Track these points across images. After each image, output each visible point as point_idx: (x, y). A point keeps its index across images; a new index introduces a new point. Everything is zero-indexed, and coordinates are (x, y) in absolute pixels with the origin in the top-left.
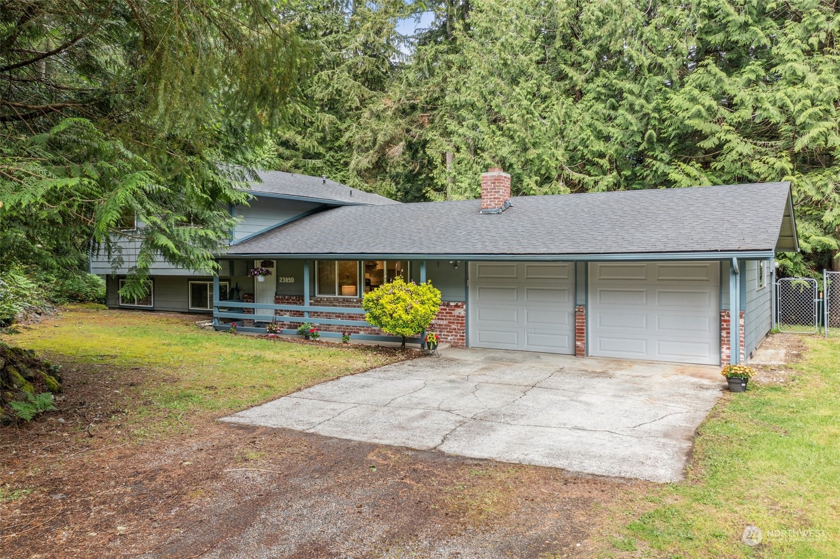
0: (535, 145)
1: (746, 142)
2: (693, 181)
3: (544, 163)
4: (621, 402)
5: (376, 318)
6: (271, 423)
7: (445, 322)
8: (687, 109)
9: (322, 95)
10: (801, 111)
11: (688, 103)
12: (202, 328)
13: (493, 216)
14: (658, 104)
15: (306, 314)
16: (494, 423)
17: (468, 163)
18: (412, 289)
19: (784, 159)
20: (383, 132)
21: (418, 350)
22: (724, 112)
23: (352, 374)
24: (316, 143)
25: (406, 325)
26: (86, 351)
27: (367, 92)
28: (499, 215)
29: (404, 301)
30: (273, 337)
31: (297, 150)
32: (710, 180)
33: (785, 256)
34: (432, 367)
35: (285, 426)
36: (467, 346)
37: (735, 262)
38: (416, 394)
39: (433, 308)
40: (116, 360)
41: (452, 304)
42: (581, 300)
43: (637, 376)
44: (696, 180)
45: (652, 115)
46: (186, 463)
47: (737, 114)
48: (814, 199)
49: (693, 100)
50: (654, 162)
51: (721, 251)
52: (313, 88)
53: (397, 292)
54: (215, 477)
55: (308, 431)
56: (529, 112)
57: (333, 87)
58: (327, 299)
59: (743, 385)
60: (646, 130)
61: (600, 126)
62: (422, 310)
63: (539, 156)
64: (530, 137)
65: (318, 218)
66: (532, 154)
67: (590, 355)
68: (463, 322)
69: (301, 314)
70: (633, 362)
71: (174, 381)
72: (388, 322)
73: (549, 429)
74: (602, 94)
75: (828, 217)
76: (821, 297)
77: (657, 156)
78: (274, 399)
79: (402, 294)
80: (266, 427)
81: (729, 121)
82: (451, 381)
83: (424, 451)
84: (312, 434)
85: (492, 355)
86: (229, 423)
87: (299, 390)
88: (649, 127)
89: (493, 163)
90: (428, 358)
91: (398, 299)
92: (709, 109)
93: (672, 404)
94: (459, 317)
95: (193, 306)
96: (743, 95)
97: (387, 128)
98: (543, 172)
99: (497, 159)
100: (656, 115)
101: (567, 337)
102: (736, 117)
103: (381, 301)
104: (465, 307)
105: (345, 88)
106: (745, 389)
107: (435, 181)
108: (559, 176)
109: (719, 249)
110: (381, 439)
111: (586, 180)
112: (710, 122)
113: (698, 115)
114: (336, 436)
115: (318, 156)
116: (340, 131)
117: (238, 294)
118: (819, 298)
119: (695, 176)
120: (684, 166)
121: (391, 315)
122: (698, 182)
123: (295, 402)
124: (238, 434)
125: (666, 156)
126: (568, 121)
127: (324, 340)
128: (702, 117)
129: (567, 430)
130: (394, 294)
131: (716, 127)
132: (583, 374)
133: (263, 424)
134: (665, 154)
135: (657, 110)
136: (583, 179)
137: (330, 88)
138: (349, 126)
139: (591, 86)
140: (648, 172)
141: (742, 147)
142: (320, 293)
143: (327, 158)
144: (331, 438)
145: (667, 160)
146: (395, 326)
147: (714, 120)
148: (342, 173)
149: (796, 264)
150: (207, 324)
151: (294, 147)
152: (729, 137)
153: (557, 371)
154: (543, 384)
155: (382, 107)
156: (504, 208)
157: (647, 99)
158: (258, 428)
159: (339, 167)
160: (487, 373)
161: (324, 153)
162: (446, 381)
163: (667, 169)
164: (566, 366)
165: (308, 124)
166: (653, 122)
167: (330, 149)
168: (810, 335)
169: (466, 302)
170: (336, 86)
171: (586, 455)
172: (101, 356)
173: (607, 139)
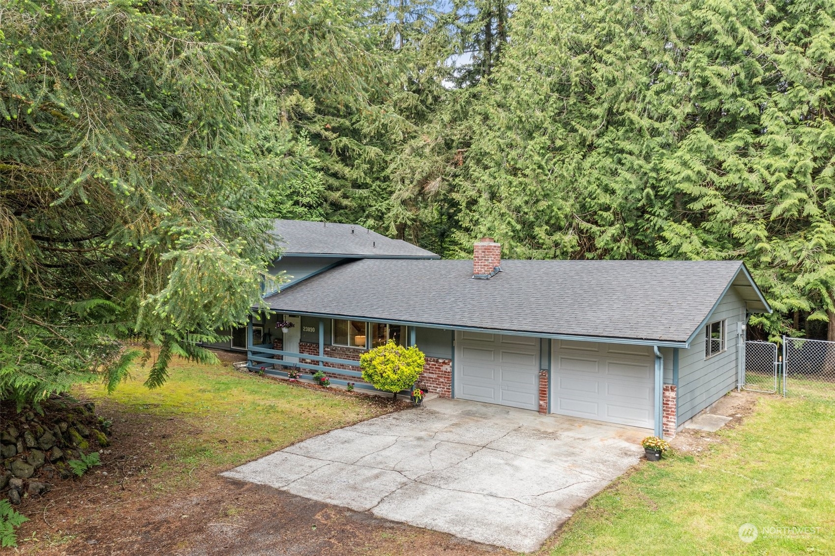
0: (546, 196)
1: (731, 206)
2: (684, 240)
3: (553, 214)
4: (545, 468)
5: (370, 376)
6: (258, 480)
7: (435, 376)
8: (679, 173)
9: (369, 129)
10: (778, 181)
11: (680, 167)
12: (238, 369)
13: (483, 281)
14: (655, 164)
15: (320, 363)
16: (428, 486)
17: (487, 210)
18: (400, 352)
19: (759, 227)
20: (420, 170)
21: (408, 401)
22: (713, 176)
23: (342, 428)
24: (363, 174)
25: (393, 383)
26: (136, 398)
27: (411, 126)
28: (487, 281)
29: (393, 362)
30: (293, 382)
31: (346, 180)
32: (700, 238)
33: (762, 315)
34: (412, 421)
35: (267, 483)
36: (453, 397)
37: (656, 349)
38: (383, 453)
39: (417, 369)
40: (158, 409)
41: (440, 361)
42: (545, 366)
43: (579, 439)
44: (687, 238)
45: (650, 175)
46: (184, 516)
47: (724, 178)
48: (789, 264)
49: (685, 164)
50: (652, 217)
51: (645, 339)
52: (361, 123)
53: (387, 354)
54: (200, 530)
55: (282, 489)
56: (540, 167)
57: (380, 121)
58: (341, 348)
59: (657, 455)
60: (645, 187)
61: (605, 180)
62: (407, 371)
63: (549, 207)
64: (540, 190)
65: (340, 271)
66: (543, 205)
67: (552, 412)
68: (450, 376)
69: (316, 363)
70: (585, 422)
71: (197, 432)
72: (379, 380)
73: (468, 495)
74: (610, 149)
75: (800, 281)
76: (780, 360)
77: (655, 212)
78: (269, 454)
79: (391, 356)
80: (252, 483)
81: (718, 185)
82: (419, 439)
83: (360, 512)
84: (284, 492)
85: (470, 408)
86: (227, 478)
87: (293, 444)
88: (648, 185)
89: (508, 212)
90: (414, 410)
91: (387, 361)
92: (699, 172)
93: (587, 472)
94: (445, 372)
95: (234, 345)
96: (731, 161)
97: (424, 166)
98: (552, 222)
99: (513, 207)
100: (654, 175)
101: (533, 396)
102: (724, 181)
103: (374, 363)
104: (451, 364)
105: (391, 122)
106: (660, 458)
107: (460, 223)
108: (570, 225)
109: (644, 337)
110: (333, 499)
111: (592, 230)
112: (700, 185)
113: (688, 179)
114: (301, 494)
115: (365, 186)
116: (386, 162)
117: (270, 339)
118: (778, 361)
119: (685, 235)
120: (675, 225)
121: (381, 374)
122: (688, 240)
123: (284, 458)
124: (230, 490)
125: (664, 212)
126: (577, 175)
127: (334, 386)
128: (692, 181)
129: (482, 496)
130: (385, 356)
131: (704, 190)
132: (534, 434)
133: (251, 480)
134: (663, 210)
135: (655, 169)
136: (591, 228)
137: (377, 123)
138: (394, 158)
139: (601, 141)
140: (649, 225)
141: (725, 211)
142: (336, 342)
143: (373, 187)
144: (296, 496)
145: (665, 216)
146: (384, 384)
147: (704, 184)
148: (387, 202)
149: (772, 322)
150: (242, 366)
151: (343, 178)
152: (714, 202)
153: (515, 430)
154: (494, 445)
155: (421, 144)
156: (493, 274)
157: (647, 158)
158: (246, 484)
159: (384, 196)
160: (454, 430)
161: (370, 183)
162: (415, 437)
163: (665, 225)
164: (525, 425)
165: (356, 156)
166: (651, 181)
167: (378, 179)
168: (770, 394)
169: (452, 360)
170: (382, 121)
171: (481, 523)
172: (147, 405)
173: (613, 192)
